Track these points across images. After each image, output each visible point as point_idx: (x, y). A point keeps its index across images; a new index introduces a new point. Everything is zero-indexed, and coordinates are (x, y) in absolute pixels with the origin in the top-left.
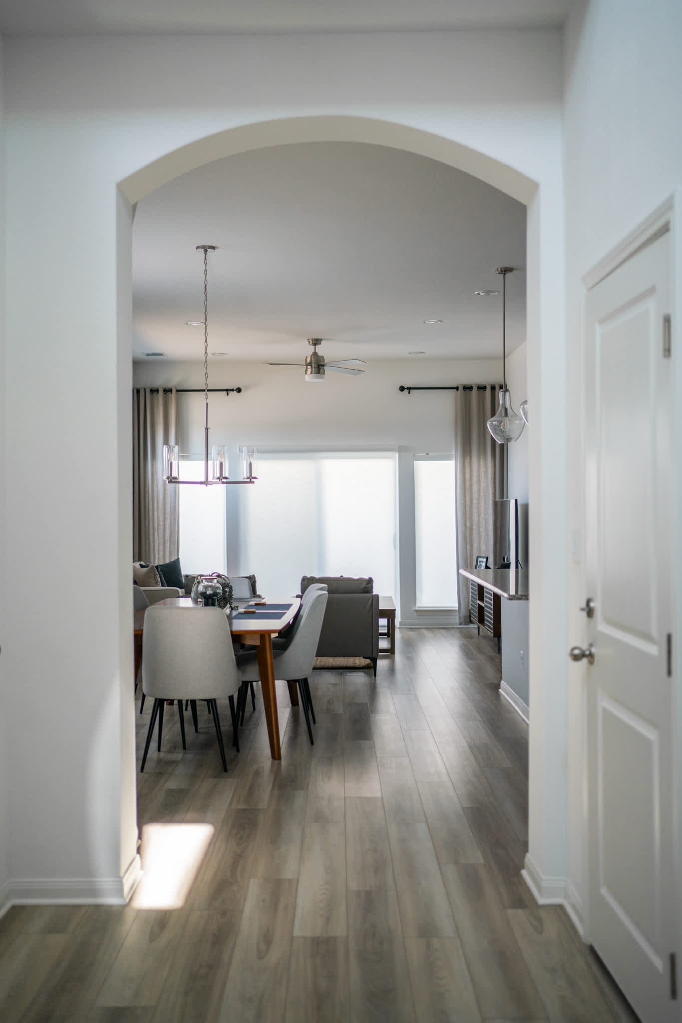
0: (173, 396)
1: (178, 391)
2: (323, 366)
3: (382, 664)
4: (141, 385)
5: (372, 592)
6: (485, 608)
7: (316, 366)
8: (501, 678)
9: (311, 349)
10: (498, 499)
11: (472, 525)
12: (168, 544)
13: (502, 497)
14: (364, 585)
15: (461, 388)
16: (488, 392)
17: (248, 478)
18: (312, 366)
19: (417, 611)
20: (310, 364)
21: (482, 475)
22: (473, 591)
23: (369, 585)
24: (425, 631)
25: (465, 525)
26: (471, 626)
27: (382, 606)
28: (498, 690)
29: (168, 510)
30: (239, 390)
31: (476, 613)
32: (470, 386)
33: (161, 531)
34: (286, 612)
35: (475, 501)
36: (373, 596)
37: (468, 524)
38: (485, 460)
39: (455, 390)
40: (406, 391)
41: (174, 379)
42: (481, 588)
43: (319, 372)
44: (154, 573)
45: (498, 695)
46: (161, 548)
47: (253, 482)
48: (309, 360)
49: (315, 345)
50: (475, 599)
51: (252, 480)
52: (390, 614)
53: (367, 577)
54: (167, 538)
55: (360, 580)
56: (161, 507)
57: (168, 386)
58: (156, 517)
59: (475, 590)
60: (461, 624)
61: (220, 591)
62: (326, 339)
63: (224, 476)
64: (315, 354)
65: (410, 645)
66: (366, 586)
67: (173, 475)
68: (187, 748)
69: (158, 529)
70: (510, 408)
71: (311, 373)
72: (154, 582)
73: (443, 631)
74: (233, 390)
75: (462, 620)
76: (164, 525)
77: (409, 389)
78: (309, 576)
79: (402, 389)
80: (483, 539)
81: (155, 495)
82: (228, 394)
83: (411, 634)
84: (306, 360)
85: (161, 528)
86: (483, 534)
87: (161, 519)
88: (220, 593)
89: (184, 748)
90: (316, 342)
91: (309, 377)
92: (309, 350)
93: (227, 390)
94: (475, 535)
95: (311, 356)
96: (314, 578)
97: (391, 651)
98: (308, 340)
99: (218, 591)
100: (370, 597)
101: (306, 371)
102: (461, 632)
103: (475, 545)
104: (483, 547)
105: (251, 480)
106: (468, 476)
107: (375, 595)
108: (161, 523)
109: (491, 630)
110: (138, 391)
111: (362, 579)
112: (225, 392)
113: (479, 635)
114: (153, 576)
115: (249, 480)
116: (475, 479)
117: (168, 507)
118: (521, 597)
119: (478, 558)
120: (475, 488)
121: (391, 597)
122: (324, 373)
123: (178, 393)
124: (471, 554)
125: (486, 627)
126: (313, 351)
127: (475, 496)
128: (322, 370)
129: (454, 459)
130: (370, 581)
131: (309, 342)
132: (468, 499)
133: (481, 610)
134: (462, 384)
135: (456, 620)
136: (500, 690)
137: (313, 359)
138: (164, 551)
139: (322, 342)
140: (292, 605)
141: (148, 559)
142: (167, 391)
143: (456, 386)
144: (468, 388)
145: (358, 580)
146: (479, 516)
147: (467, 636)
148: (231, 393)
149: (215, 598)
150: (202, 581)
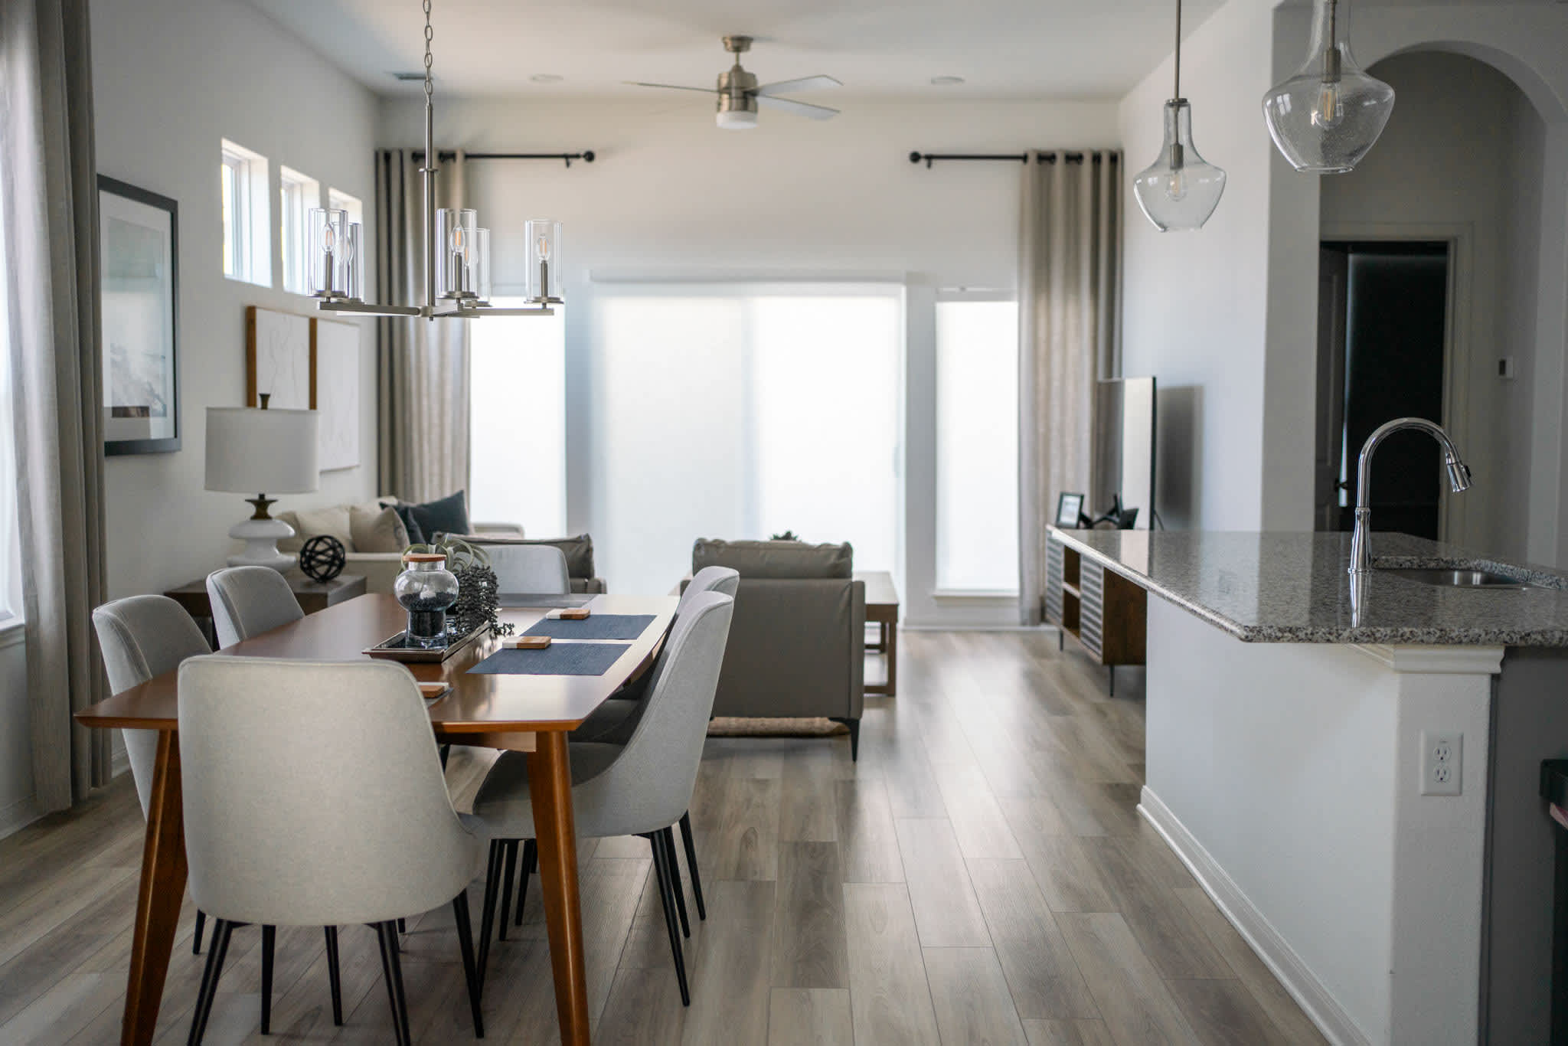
0: (457, 168)
1: (467, 156)
2: (754, 93)
3: (870, 718)
4: (393, 143)
5: (850, 576)
6: (1083, 601)
7: (740, 94)
8: (1143, 780)
9: (728, 60)
10: (1101, 378)
11: (1048, 429)
12: (449, 462)
13: (1109, 372)
14: (833, 559)
15: (1032, 159)
16: (1087, 166)
17: (537, 300)
18: (730, 94)
19: (939, 598)
20: (727, 90)
21: (1071, 333)
22: (1053, 563)
23: (844, 560)
24: (953, 639)
25: (1035, 431)
26: (1044, 627)
27: (872, 597)
28: (1135, 809)
29: (449, 396)
30: (590, 157)
31: (1058, 607)
32: (1050, 154)
33: (435, 437)
34: (629, 645)
35: (1056, 384)
36: (852, 584)
37: (1041, 430)
38: (1078, 302)
39: (1020, 162)
40: (923, 162)
41: (459, 133)
42: (1072, 558)
43: (745, 107)
44: (394, 524)
45: (1135, 818)
46: (436, 469)
47: (551, 312)
48: (724, 82)
49: (737, 50)
50: (1058, 579)
51: (549, 306)
52: (886, 614)
53: (838, 542)
54: (448, 450)
55: (826, 549)
56: (434, 390)
57: (447, 147)
58: (425, 409)
59: (1057, 561)
60: (1024, 624)
61: (453, 590)
62: (761, 39)
63: (464, 289)
64: (738, 69)
65: (923, 670)
66: (837, 562)
67: (336, 288)
68: (344, 1021)
69: (430, 433)
70: (1189, 145)
71: (730, 109)
72: (394, 542)
73: (988, 639)
74: (577, 156)
75: (1026, 617)
76: (442, 425)
77: (930, 158)
78: (710, 538)
79: (915, 157)
80: (1069, 458)
81: (424, 366)
82: (568, 164)
83: (927, 644)
84: (719, 82)
85: (436, 431)
86: (1070, 449)
87: (435, 412)
88: (452, 596)
89: (338, 1021)
90: (740, 44)
91: (725, 119)
92: (726, 61)
93: (566, 157)
94: (1054, 451)
95: (730, 74)
96: (723, 542)
97: (887, 690)
98: (724, 39)
99: (450, 590)
100: (847, 586)
101: (719, 104)
102: (1024, 641)
103: (1055, 470)
104: (1070, 475)
105: (544, 304)
106: (1042, 334)
107: (857, 582)
108: (436, 421)
109: (1097, 650)
110: (388, 157)
111: (828, 545)
112: (562, 161)
113: (1062, 648)
114: (392, 530)
115: (539, 306)
116: (1056, 339)
117: (449, 389)
118: (1280, 635)
119: (1062, 496)
120: (1056, 358)
121: (887, 574)
122: (756, 111)
123: (470, 161)
124: (1047, 488)
125: (1083, 639)
126: (733, 63)
127: (1056, 372)
128: (751, 103)
129: (1016, 296)
130: (846, 551)
131: (726, 44)
132: (1042, 378)
133: (1072, 605)
134: (1034, 151)
135: (1014, 615)
136: (1140, 807)
137: (734, 80)
138: (442, 476)
139: (754, 46)
140: (654, 617)
141: (409, 493)
142: (446, 157)
143: (1021, 153)
144: (1046, 158)
145: (819, 549)
146: (1063, 413)
147: (1038, 652)
148: (574, 162)
149: (439, 609)
150: (407, 566)
